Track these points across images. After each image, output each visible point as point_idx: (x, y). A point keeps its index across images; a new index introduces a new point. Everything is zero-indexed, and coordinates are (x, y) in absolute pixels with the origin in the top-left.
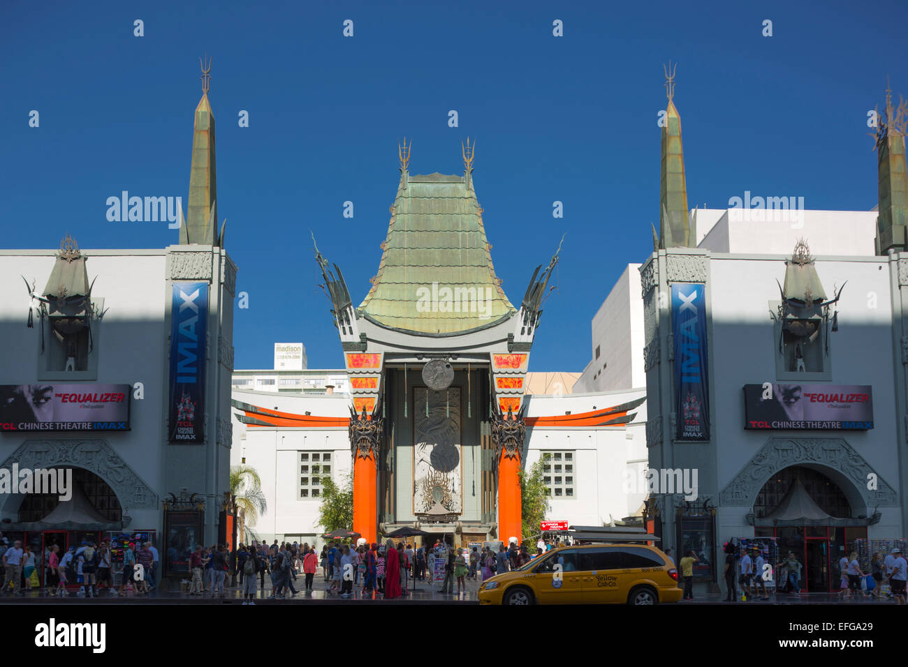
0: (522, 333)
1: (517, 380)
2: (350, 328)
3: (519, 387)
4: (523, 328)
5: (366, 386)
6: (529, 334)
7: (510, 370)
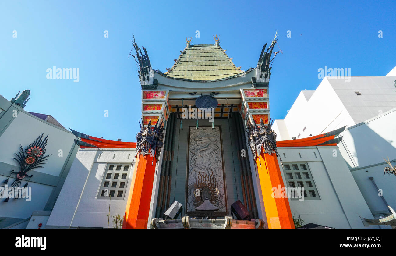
0: (261, 77)
1: (263, 104)
2: (148, 77)
3: (265, 108)
4: (262, 75)
5: (154, 109)
6: (266, 77)
7: (258, 97)
